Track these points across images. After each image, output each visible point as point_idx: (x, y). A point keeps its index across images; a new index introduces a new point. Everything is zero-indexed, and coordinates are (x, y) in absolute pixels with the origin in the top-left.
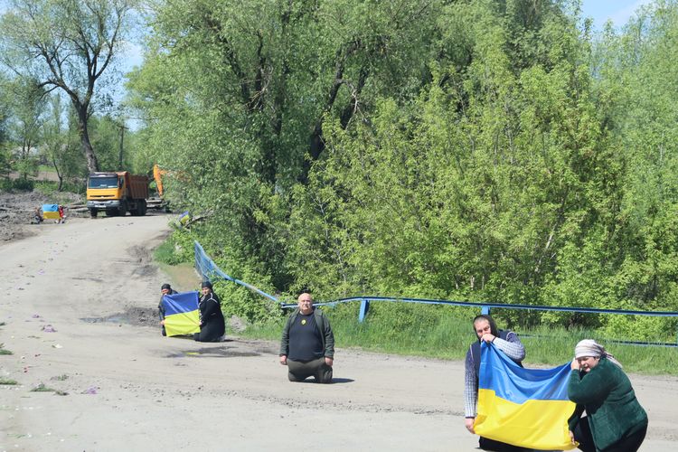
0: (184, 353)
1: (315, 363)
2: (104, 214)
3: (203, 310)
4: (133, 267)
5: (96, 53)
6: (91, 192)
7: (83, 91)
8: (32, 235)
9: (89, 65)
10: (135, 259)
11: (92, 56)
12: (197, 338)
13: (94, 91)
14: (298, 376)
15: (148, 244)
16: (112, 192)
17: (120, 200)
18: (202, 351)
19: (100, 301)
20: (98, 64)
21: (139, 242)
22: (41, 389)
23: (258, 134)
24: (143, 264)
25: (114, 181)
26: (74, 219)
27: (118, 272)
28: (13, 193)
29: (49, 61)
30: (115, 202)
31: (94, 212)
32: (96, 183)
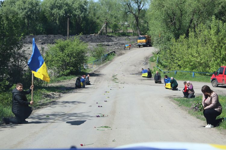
0: (144, 80)
1: (158, 81)
2: (142, 46)
3: (148, 73)
4: (144, 63)
5: (140, 3)
6: (139, 41)
7: (137, 14)
8: (124, 54)
9: (139, 6)
10: (145, 60)
11: (139, 5)
12: (147, 77)
13: (140, 13)
14: (156, 82)
15: (149, 56)
16: (144, 40)
17: (146, 43)
18: (148, 79)
19: (134, 71)
20: (141, 6)
21: (147, 56)
22: (121, 83)
23: (173, 31)
24: (146, 62)
25: (145, 38)
26: (135, 48)
27: (140, 64)
28: (120, 37)
29: (128, 6)
30: (145, 43)
31: (140, 46)
32: (140, 38)
